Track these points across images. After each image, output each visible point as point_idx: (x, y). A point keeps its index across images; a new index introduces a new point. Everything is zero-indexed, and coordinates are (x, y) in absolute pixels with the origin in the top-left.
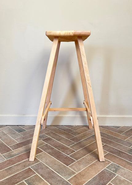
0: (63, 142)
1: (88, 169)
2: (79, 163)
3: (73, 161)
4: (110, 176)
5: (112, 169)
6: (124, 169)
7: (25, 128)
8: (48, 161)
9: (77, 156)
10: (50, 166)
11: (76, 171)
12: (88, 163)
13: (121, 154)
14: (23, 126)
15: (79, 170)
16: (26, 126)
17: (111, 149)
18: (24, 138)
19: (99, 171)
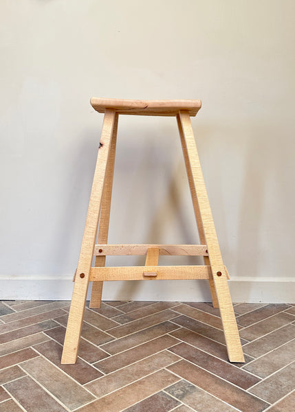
0: (90, 337)
1: (124, 391)
2: (109, 380)
3: (98, 375)
4: (166, 405)
5: (176, 393)
6: (203, 393)
7: (13, 307)
8: (43, 374)
9: (108, 366)
10: (45, 385)
11: (97, 395)
12: (130, 379)
13: (210, 362)
14: (11, 303)
15: (105, 392)
16: (18, 301)
17: (192, 353)
18: (5, 328)
19: (146, 395)
